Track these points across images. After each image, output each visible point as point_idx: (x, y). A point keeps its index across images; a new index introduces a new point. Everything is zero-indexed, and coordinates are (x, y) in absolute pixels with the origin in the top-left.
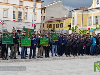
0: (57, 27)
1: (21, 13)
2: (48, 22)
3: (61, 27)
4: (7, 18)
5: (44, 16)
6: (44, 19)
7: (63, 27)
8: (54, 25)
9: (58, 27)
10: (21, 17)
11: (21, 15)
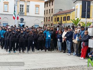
0: (64, 20)
1: (23, 6)
2: (56, 15)
3: (68, 20)
4: (8, 12)
5: (52, 9)
6: (52, 12)
7: (69, 20)
8: (61, 18)
9: (66, 20)
10: (23, 11)
11: (23, 9)
